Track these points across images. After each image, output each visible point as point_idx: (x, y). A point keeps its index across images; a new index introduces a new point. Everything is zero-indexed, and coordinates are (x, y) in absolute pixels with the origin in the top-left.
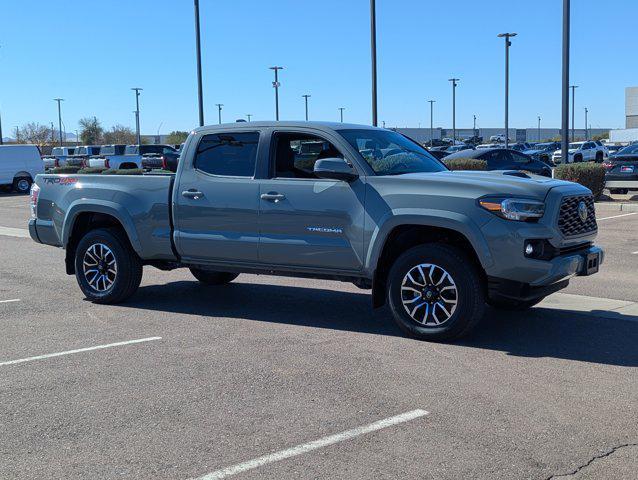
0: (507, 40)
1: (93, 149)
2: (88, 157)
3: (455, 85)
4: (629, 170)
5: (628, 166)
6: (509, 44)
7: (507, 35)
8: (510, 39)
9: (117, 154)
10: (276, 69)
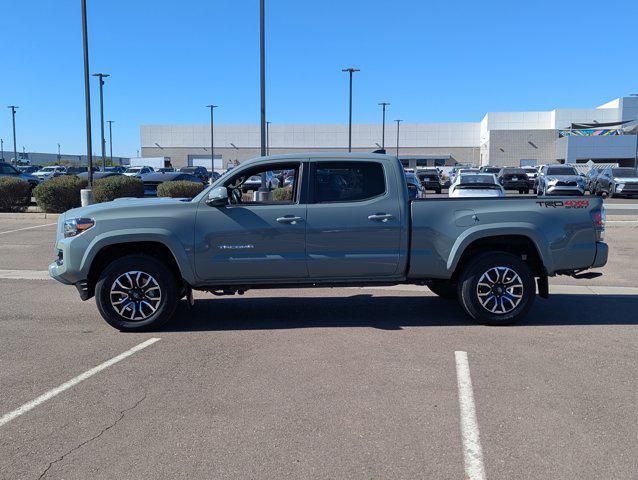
0: (101, 79)
6: (102, 83)
7: (101, 76)
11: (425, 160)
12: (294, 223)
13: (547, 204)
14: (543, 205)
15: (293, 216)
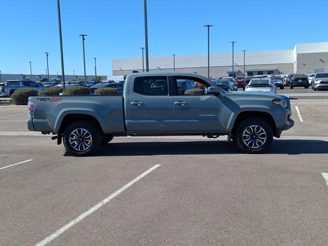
0: (83, 37)
6: (84, 39)
7: (83, 35)
11: (262, 72)
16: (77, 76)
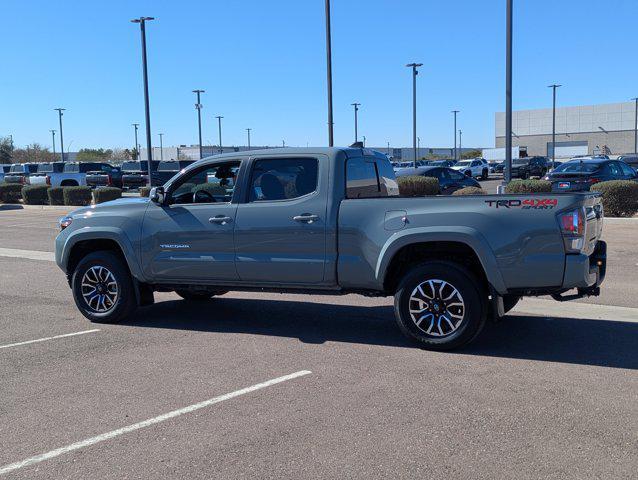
0: (414, 69)
1: (30, 166)
2: (27, 175)
3: (357, 109)
4: (565, 186)
5: (565, 182)
6: (416, 73)
7: (415, 65)
8: (417, 69)
9: (55, 171)
10: (198, 92)
12: (224, 223)
13: (499, 203)
14: (494, 204)
15: (223, 216)
16: (431, 150)
